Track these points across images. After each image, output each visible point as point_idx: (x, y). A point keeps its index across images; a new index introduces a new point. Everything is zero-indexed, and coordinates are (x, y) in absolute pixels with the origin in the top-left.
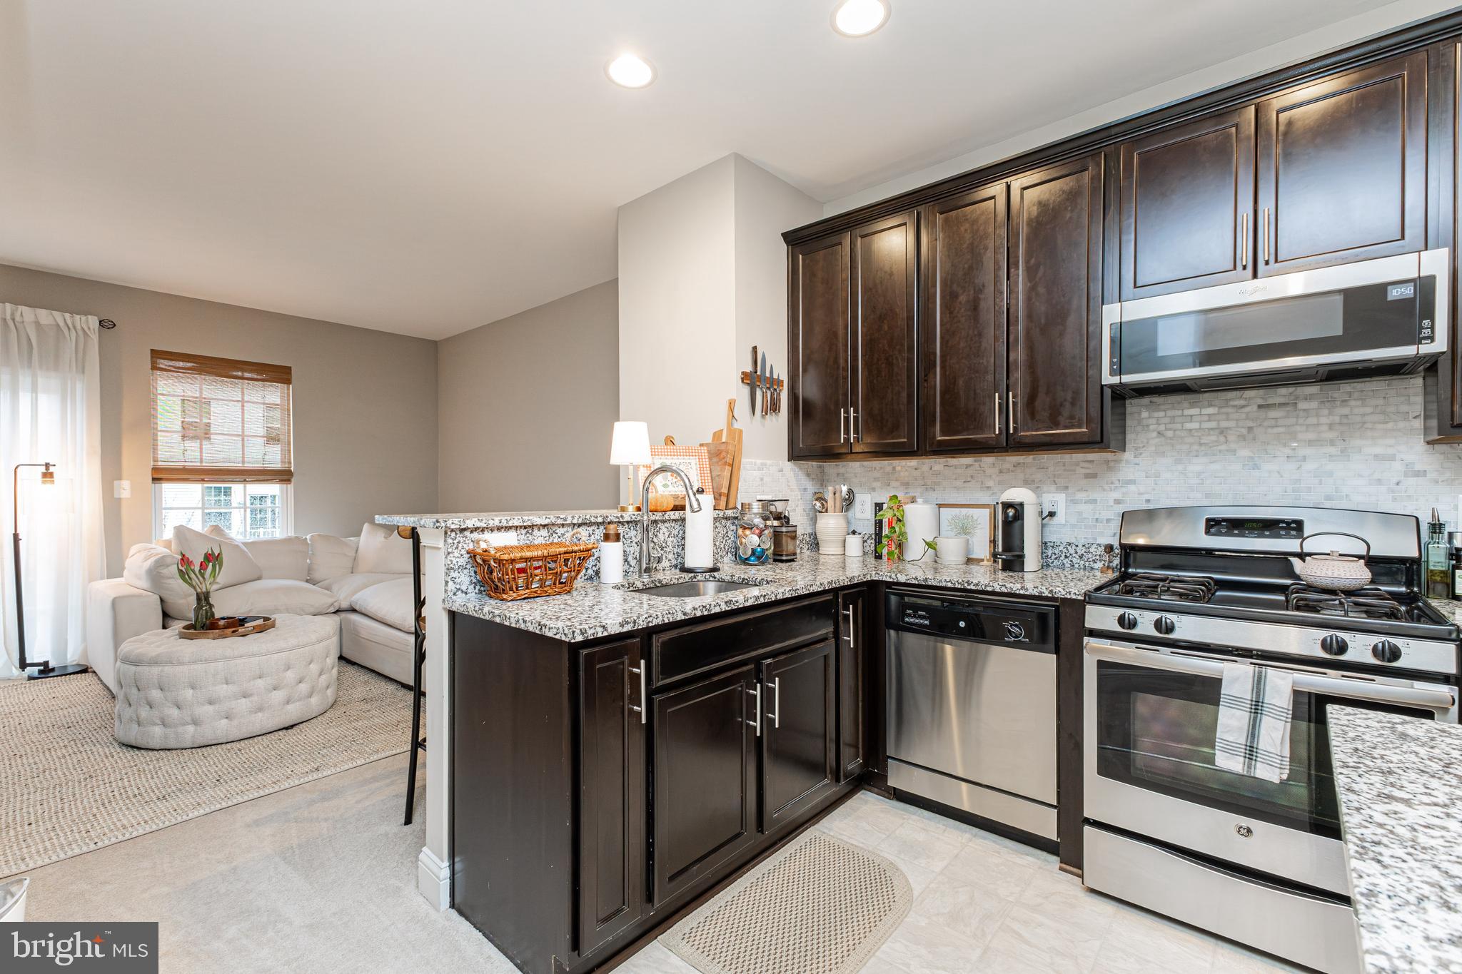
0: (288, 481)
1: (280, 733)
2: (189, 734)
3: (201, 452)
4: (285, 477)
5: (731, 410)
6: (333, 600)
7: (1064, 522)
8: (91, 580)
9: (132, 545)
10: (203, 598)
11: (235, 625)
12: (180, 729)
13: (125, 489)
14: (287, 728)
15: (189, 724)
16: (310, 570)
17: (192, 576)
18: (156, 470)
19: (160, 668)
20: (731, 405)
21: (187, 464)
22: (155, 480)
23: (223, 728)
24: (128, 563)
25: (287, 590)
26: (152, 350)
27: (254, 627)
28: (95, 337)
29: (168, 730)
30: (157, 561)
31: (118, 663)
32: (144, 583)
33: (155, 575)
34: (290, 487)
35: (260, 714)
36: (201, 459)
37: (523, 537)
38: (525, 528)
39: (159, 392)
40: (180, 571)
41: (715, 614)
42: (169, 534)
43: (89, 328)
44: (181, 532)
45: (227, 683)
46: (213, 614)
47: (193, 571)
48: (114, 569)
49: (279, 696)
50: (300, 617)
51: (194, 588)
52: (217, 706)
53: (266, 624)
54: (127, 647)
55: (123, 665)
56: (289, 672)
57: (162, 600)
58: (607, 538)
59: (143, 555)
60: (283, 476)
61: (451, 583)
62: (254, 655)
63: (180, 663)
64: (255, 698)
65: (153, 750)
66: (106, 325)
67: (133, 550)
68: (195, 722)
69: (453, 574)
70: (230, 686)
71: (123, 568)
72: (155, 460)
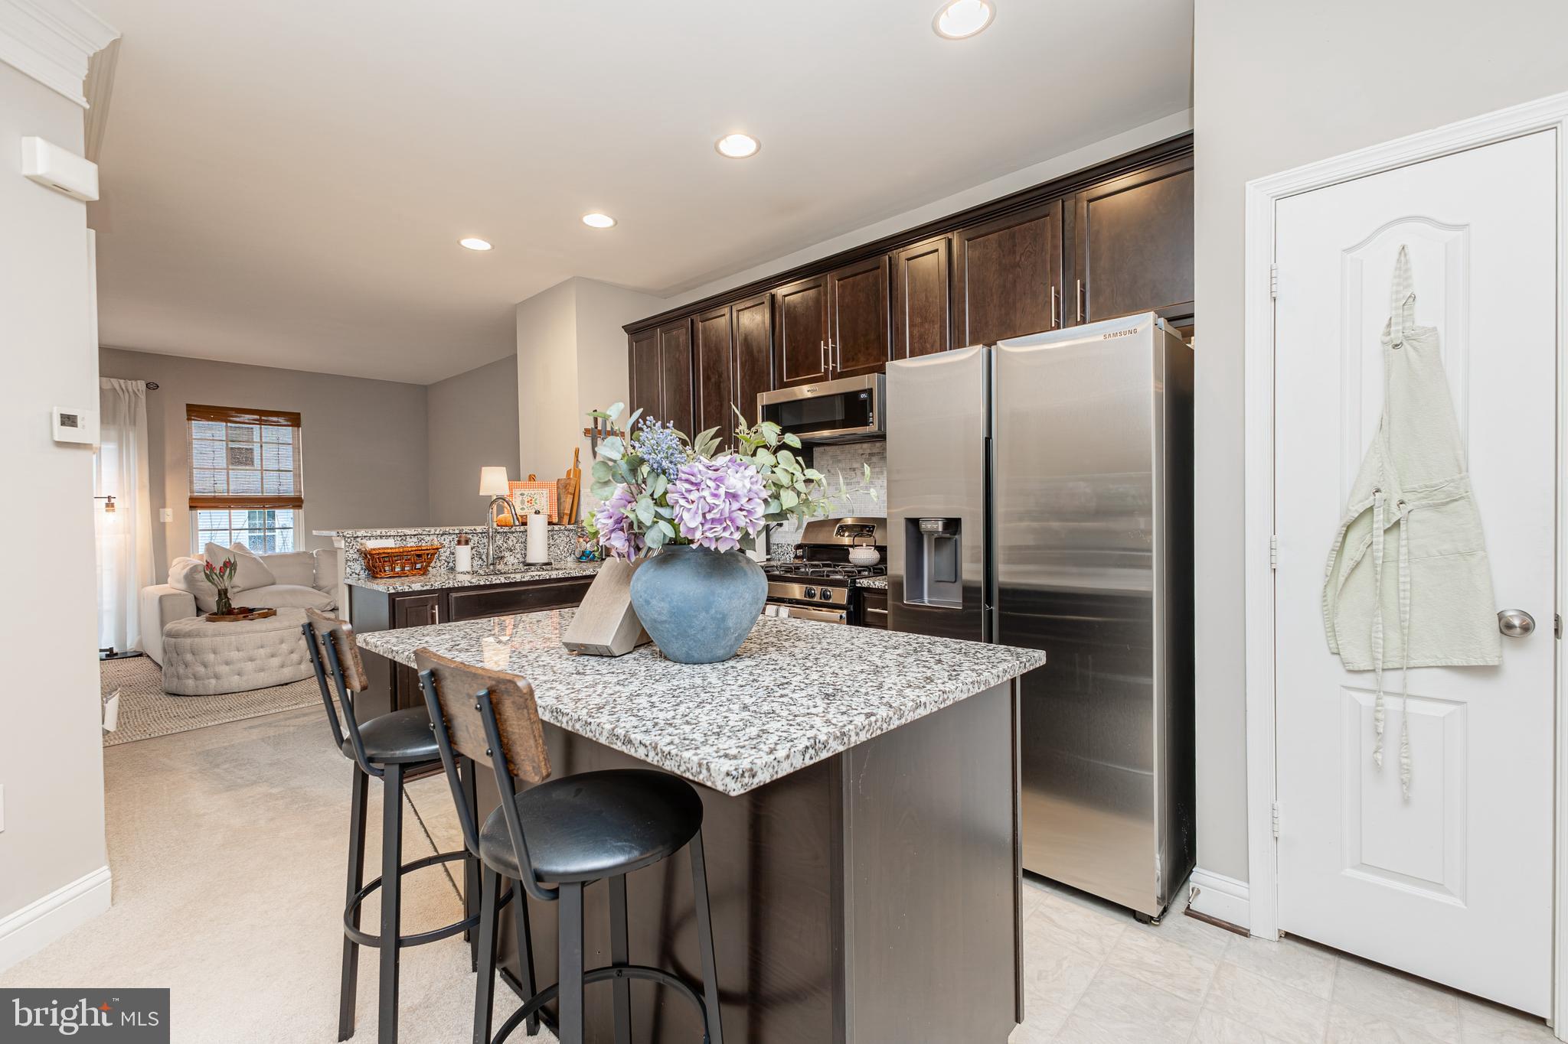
0: (300, 507)
1: (278, 688)
2: (212, 684)
3: (228, 484)
4: (297, 504)
5: (577, 455)
6: (329, 601)
7: (787, 530)
8: (144, 586)
9: (174, 558)
10: (223, 594)
11: (247, 613)
12: (206, 682)
13: (168, 515)
14: (282, 685)
15: (212, 678)
16: (315, 578)
17: (215, 577)
18: (192, 499)
19: (192, 639)
20: (577, 452)
21: (217, 494)
22: (192, 507)
23: (234, 682)
24: (171, 572)
25: (293, 592)
26: (187, 405)
27: (259, 614)
28: (143, 397)
29: (198, 682)
30: (191, 569)
31: (164, 637)
32: (182, 586)
33: (190, 578)
34: (301, 512)
35: (262, 674)
36: (228, 490)
37: (398, 542)
38: (400, 536)
39: (194, 437)
40: (206, 574)
41: (496, 584)
42: (202, 550)
43: (138, 390)
44: (211, 548)
45: (238, 651)
46: (230, 605)
47: (216, 574)
48: (161, 578)
49: (275, 662)
50: (296, 610)
51: (216, 585)
52: (231, 666)
53: (269, 613)
54: (169, 626)
55: (167, 638)
56: (283, 645)
57: (196, 598)
58: (459, 543)
59: (181, 566)
60: (295, 503)
61: (348, 568)
62: (257, 632)
63: (206, 636)
64: (258, 662)
65: (188, 696)
66: (151, 387)
67: (175, 561)
68: (217, 677)
69: (349, 564)
70: (241, 653)
71: (167, 576)
72: (192, 491)
